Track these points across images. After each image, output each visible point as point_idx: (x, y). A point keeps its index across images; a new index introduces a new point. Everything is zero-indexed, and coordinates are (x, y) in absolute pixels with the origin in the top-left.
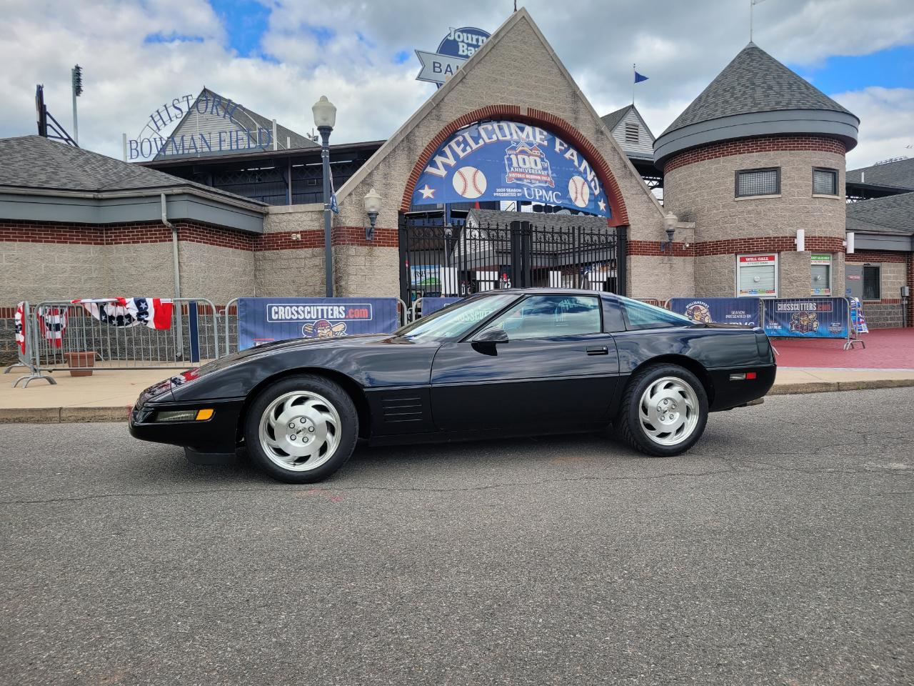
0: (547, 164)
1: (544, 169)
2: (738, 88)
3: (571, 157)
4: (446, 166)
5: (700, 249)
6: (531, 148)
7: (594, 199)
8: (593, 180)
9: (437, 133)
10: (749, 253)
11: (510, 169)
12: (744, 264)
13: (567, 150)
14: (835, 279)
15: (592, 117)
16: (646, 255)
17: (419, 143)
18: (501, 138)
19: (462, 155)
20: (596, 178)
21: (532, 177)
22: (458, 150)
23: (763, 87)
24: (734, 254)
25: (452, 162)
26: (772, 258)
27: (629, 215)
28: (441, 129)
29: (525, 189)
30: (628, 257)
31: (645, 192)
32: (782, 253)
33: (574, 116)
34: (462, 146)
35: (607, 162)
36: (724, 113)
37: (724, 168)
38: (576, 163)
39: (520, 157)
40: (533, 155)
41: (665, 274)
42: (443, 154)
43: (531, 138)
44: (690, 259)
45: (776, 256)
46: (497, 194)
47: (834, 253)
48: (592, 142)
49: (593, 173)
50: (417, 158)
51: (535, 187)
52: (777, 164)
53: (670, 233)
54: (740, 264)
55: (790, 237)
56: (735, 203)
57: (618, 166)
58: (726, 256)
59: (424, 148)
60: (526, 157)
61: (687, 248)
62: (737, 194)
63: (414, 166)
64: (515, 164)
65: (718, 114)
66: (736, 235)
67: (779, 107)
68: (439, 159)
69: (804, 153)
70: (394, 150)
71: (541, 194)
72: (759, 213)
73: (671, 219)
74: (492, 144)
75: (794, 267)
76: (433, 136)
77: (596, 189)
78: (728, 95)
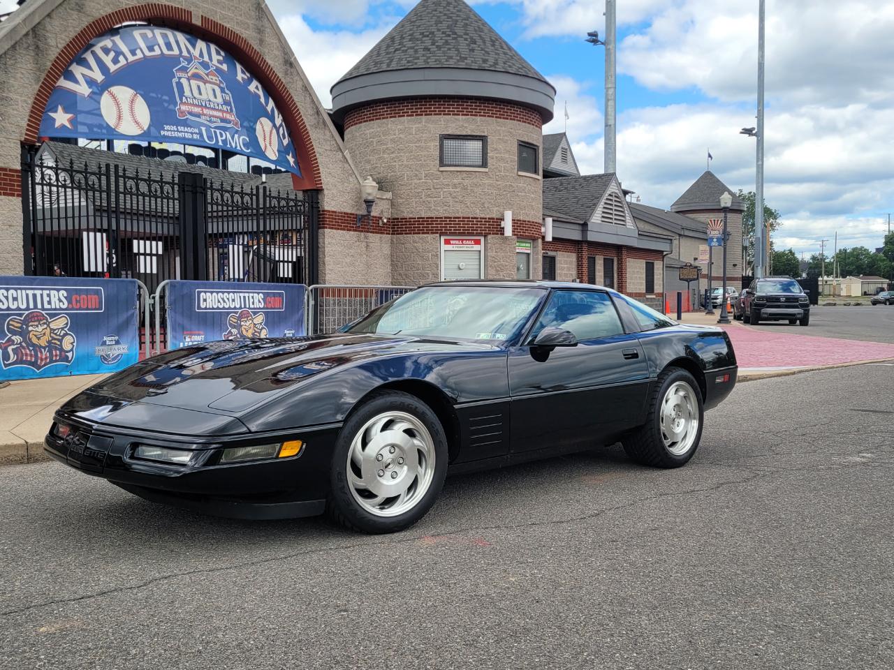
0: (229, 97)
1: (226, 103)
2: (439, 34)
3: (256, 90)
4: (91, 82)
5: (398, 226)
6: (207, 72)
7: (283, 151)
8: (281, 125)
9: (78, 30)
10: (454, 234)
11: (181, 99)
12: (449, 247)
13: (250, 81)
14: (535, 269)
15: (280, 40)
16: (341, 229)
17: (52, 42)
18: (166, 52)
19: (113, 68)
20: (283, 124)
21: (212, 113)
22: (107, 60)
23: (466, 39)
24: (438, 235)
25: (98, 76)
26: (478, 242)
27: (323, 176)
28: (84, 26)
29: (203, 129)
30: (320, 231)
31: (341, 150)
32: (489, 237)
33: (259, 36)
34: (112, 54)
35: (298, 104)
36: (428, 63)
37: (428, 128)
38: (262, 100)
39: (193, 83)
40: (210, 83)
41: (361, 255)
42: (83, 62)
43: (206, 58)
44: (387, 237)
45: (482, 239)
46: (166, 133)
47: (534, 239)
48: (280, 75)
49: (281, 117)
50: (49, 64)
51: (216, 128)
52: (484, 132)
53: (369, 203)
54: (444, 247)
55: (497, 219)
56: (439, 173)
57: (310, 112)
58: (430, 237)
59: (59, 51)
60: (201, 84)
61: (384, 224)
62: (442, 164)
63: (43, 76)
64: (187, 93)
65: (420, 63)
66: (441, 212)
67: (486, 66)
68: (77, 70)
69: (510, 123)
70: (14, 47)
71: (224, 138)
72: (465, 188)
73: (370, 187)
74: (154, 58)
75: (501, 254)
76: (73, 35)
77: (284, 138)
78: (428, 43)
